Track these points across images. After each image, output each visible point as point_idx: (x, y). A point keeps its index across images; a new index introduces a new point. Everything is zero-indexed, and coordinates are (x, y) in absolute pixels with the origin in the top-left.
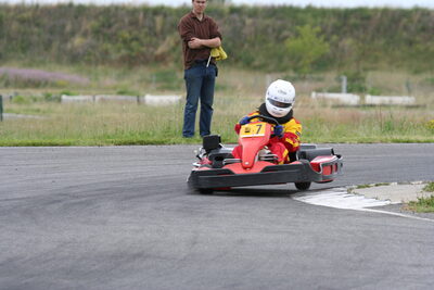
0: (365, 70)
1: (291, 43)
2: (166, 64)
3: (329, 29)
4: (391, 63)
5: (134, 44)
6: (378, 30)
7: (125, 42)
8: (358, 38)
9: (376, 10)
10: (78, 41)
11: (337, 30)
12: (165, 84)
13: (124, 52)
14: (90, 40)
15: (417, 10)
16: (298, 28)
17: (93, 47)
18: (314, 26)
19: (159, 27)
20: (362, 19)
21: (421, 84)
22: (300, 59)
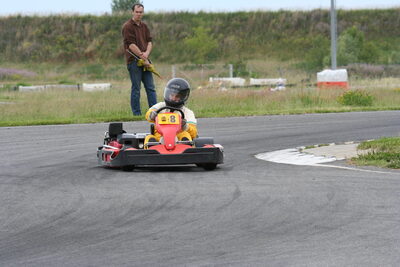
0: (245, 59)
1: (188, 41)
2: (93, 60)
3: (217, 29)
4: (264, 54)
5: (69, 45)
6: (253, 29)
7: (62, 43)
8: (239, 35)
9: (251, 14)
10: (26, 44)
11: (222, 29)
12: (94, 75)
13: (61, 51)
14: (34, 42)
15: (282, 12)
16: (194, 29)
17: (38, 49)
18: (205, 27)
19: (87, 32)
20: (241, 21)
21: (289, 69)
22: (195, 53)
